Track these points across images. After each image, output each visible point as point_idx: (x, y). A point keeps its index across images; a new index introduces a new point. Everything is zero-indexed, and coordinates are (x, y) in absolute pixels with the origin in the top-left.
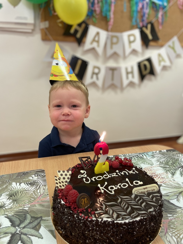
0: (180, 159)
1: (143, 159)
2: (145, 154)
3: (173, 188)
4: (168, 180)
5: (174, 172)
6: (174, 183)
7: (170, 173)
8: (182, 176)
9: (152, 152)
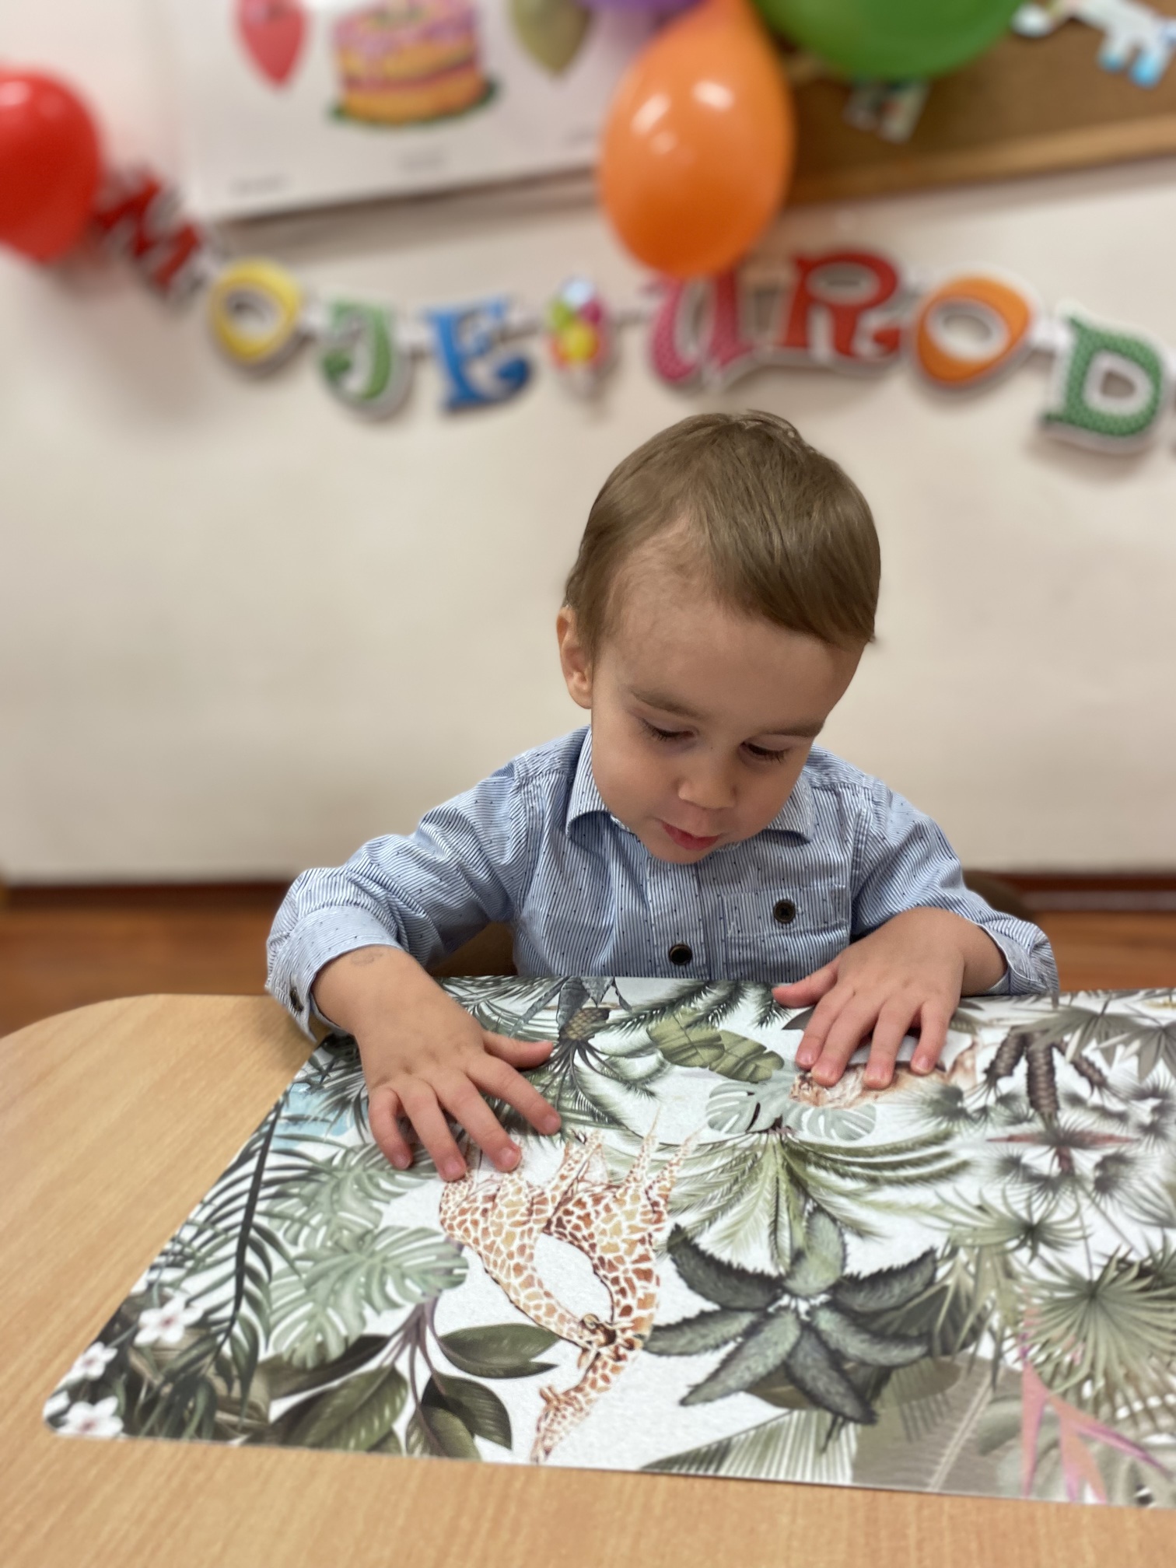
0: (487, 1012)
1: (340, 1175)
2: (278, 1131)
3: (740, 1193)
4: (654, 1175)
5: (591, 1105)
6: (689, 1162)
7: (589, 1131)
8: (651, 1094)
9: (309, 1086)
